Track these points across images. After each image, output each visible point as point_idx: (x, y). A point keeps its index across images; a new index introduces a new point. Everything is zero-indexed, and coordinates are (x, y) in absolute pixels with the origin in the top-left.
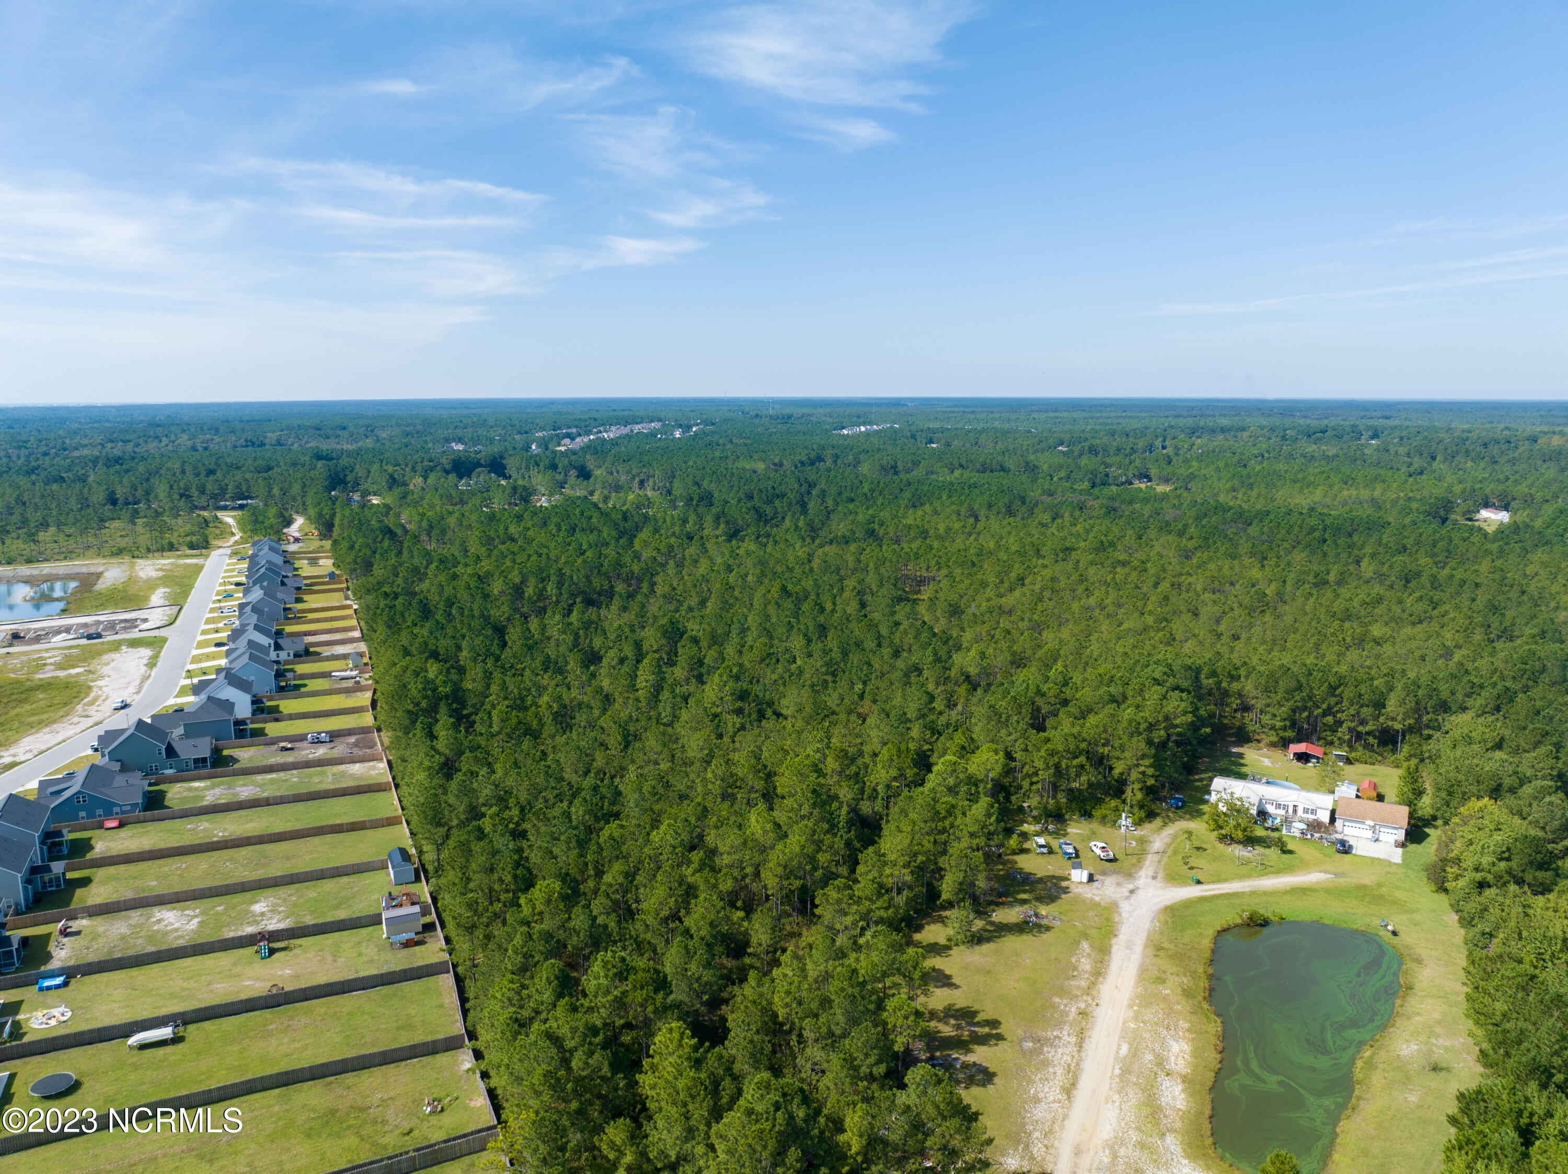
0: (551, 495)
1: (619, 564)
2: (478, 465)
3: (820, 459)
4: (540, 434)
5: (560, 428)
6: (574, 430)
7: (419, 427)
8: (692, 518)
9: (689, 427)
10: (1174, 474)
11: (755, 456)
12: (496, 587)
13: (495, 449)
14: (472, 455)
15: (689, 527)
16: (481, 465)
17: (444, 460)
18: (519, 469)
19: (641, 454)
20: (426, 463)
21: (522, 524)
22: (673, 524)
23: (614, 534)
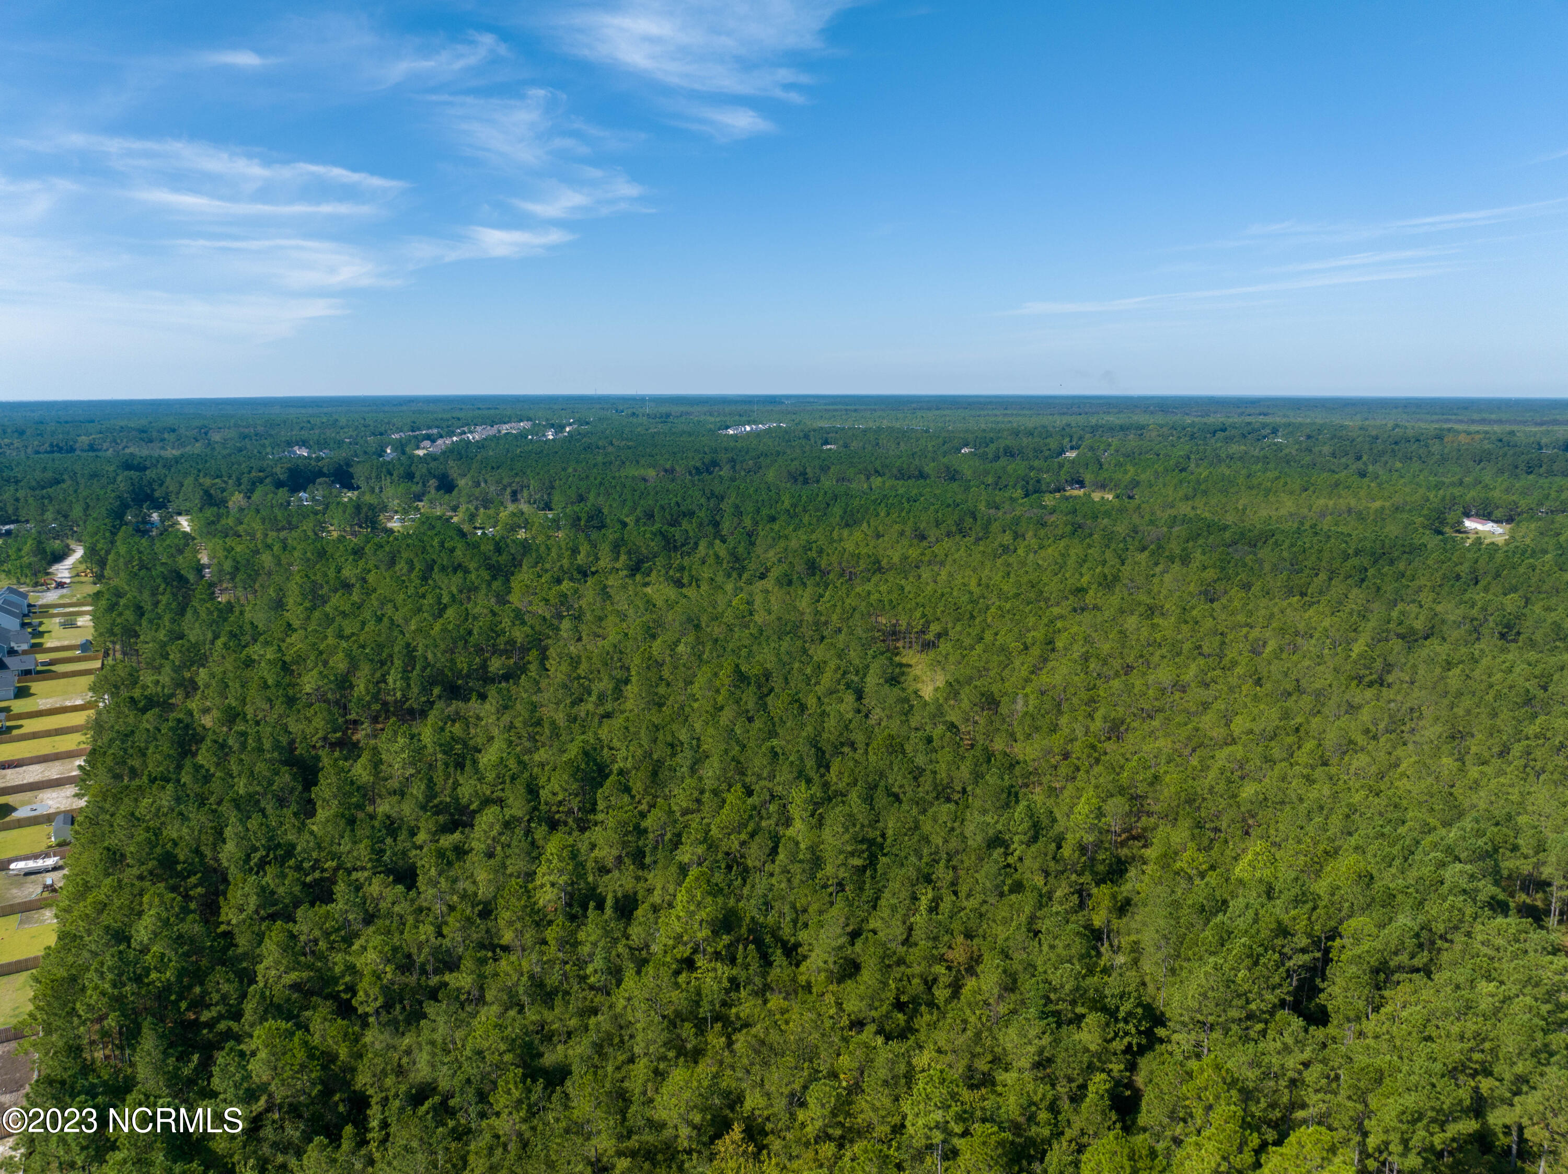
0: (405, 512)
1: (494, 631)
2: (321, 474)
3: (715, 463)
4: (397, 436)
5: (419, 429)
6: (435, 431)
7: (260, 429)
8: (584, 549)
9: (561, 428)
10: (1111, 480)
11: (642, 462)
12: (309, 683)
13: (340, 455)
14: (313, 463)
15: (581, 559)
16: (324, 475)
17: (278, 470)
18: (368, 479)
19: (512, 460)
20: (253, 474)
21: (361, 563)
22: (560, 556)
23: (486, 575)
